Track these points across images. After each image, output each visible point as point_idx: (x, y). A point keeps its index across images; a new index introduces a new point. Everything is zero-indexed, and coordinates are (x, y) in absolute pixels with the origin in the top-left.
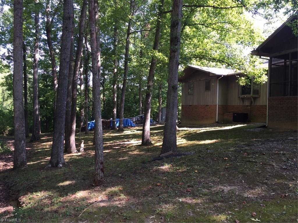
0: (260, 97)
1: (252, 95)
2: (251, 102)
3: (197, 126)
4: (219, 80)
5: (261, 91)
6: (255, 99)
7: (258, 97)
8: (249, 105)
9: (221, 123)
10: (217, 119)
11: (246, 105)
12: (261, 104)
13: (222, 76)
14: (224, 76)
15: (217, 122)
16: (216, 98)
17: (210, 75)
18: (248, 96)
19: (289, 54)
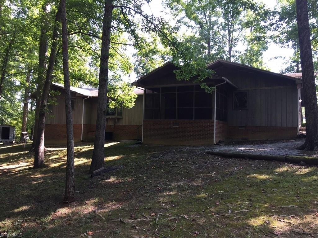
0: (123, 118)
1: (116, 116)
2: (115, 122)
3: (60, 146)
4: (84, 100)
5: (124, 113)
6: (119, 119)
7: (121, 118)
8: (112, 124)
9: (86, 142)
10: (82, 138)
11: (110, 124)
12: (124, 124)
13: (89, 97)
14: (90, 97)
15: (82, 141)
16: (81, 118)
17: (77, 95)
18: (114, 117)
19: (160, 88)
